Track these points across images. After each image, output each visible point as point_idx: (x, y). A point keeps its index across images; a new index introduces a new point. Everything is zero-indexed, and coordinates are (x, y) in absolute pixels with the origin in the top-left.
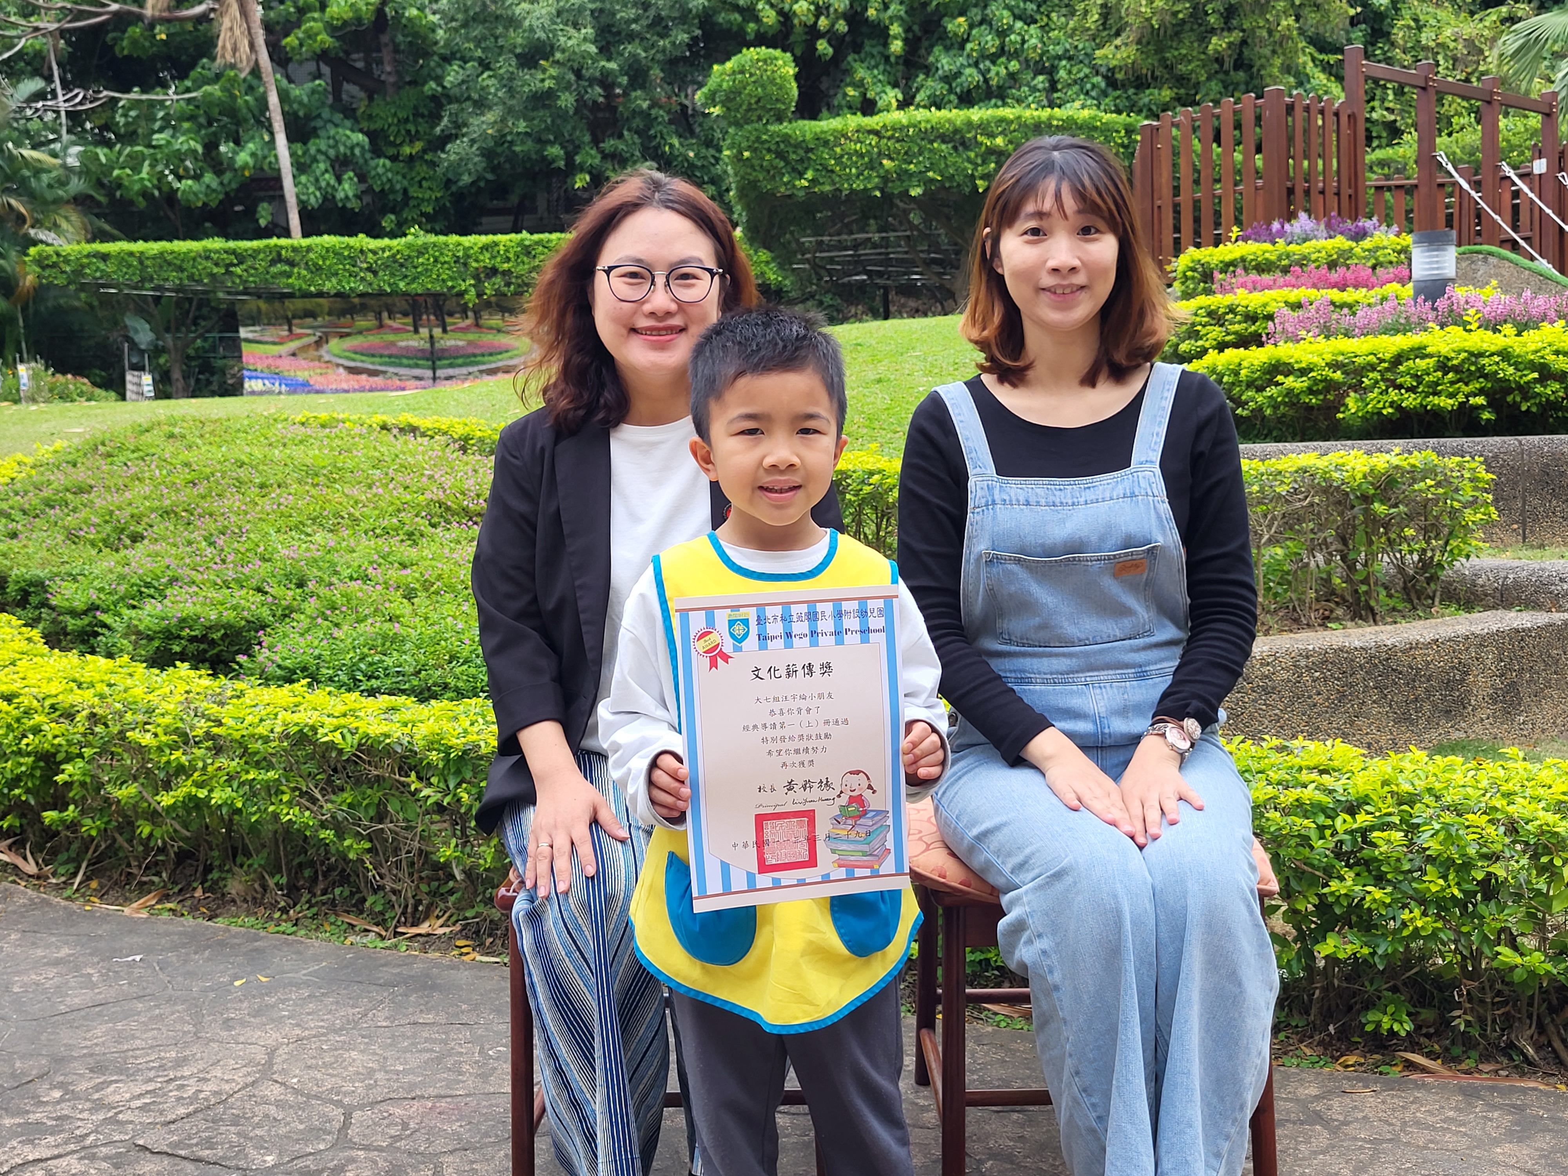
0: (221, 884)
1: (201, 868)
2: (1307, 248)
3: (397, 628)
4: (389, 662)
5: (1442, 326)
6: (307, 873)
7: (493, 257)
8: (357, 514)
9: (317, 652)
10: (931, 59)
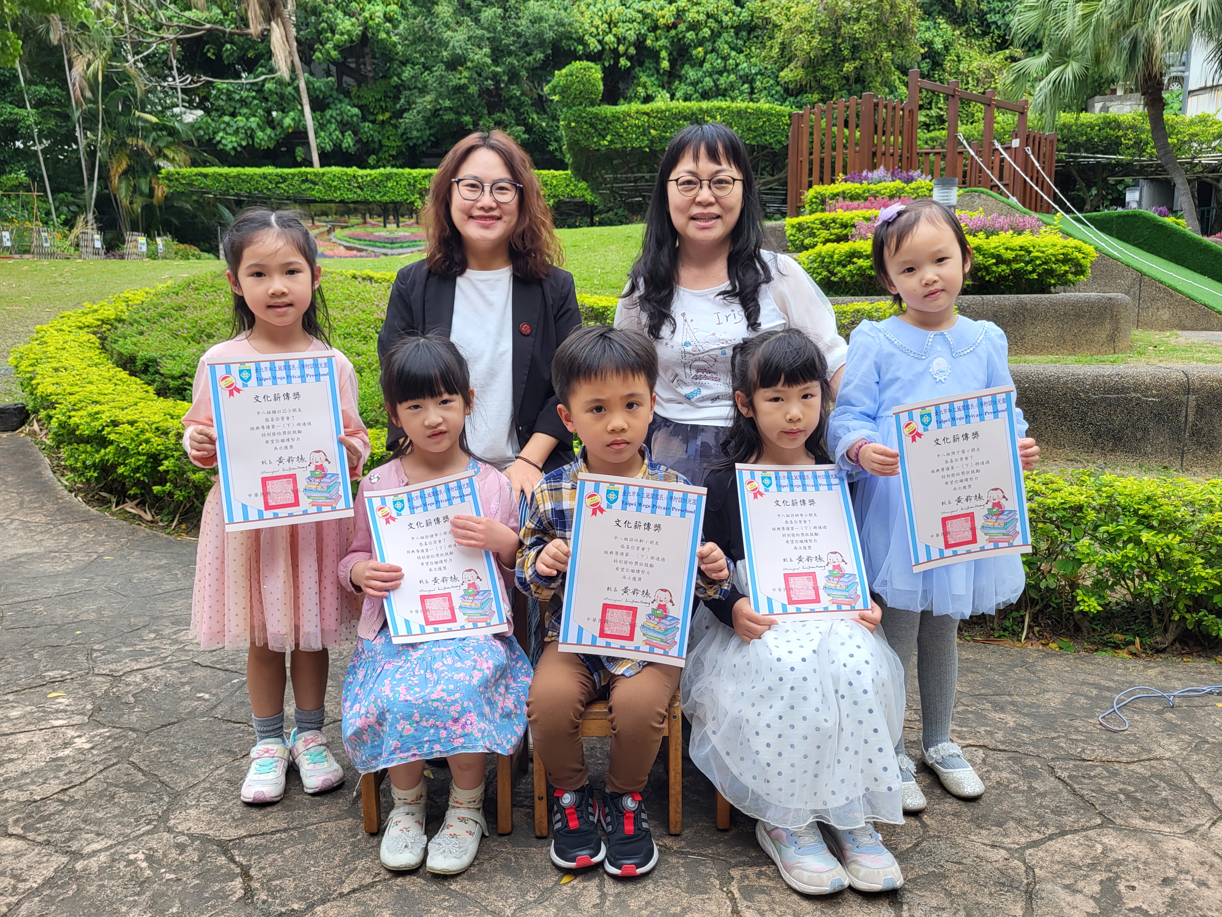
2: (879, 186)
10: (683, 72)
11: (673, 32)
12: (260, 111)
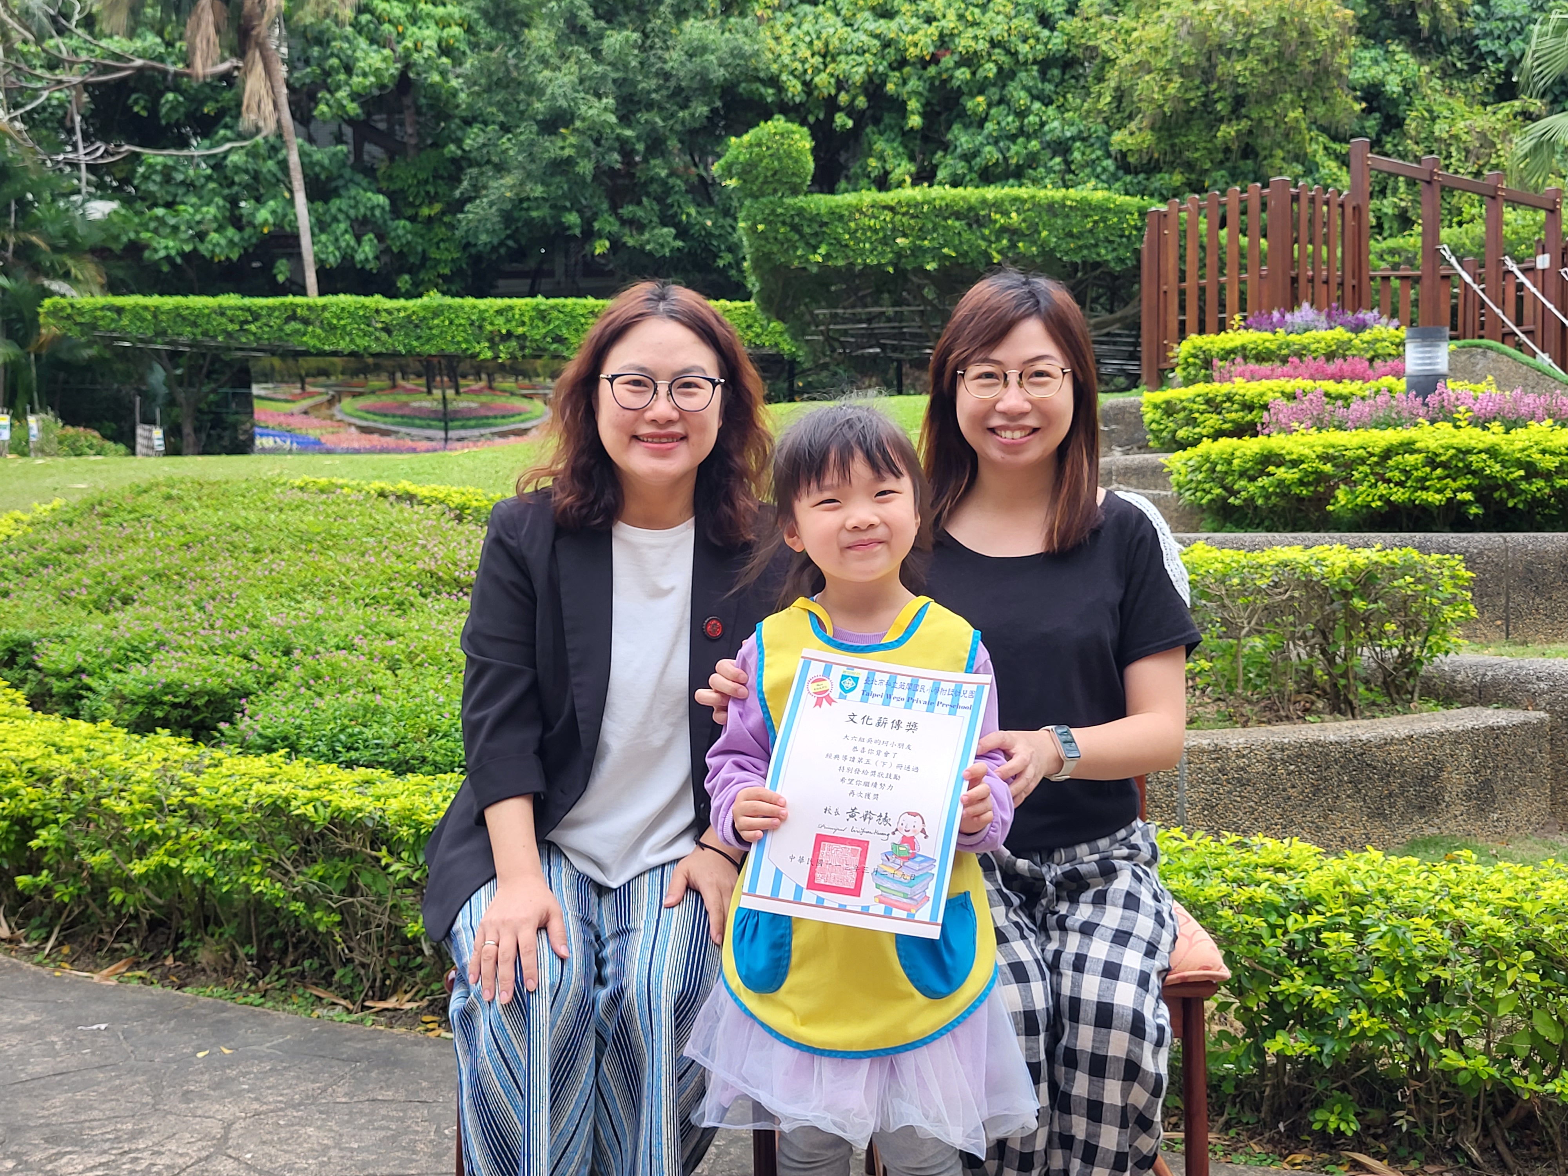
0: (192, 952)
1: (173, 936)
2: (1307, 338)
3: (378, 699)
4: (368, 733)
5: (1433, 422)
6: (277, 944)
7: (508, 321)
8: (348, 583)
9: (298, 722)
10: (950, 136)
11: (932, 70)
12: (219, 201)
